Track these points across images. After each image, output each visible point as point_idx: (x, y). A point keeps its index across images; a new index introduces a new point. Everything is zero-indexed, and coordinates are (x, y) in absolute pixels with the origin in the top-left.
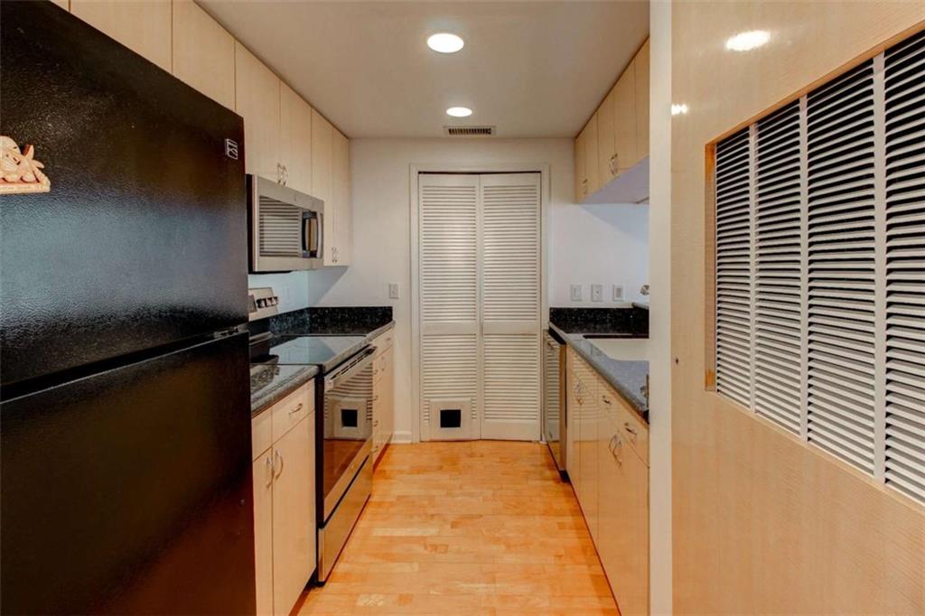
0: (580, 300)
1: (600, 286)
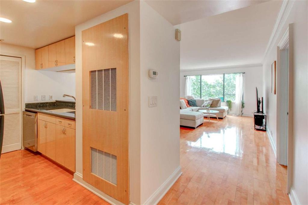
0: (38, 100)
1: (45, 96)
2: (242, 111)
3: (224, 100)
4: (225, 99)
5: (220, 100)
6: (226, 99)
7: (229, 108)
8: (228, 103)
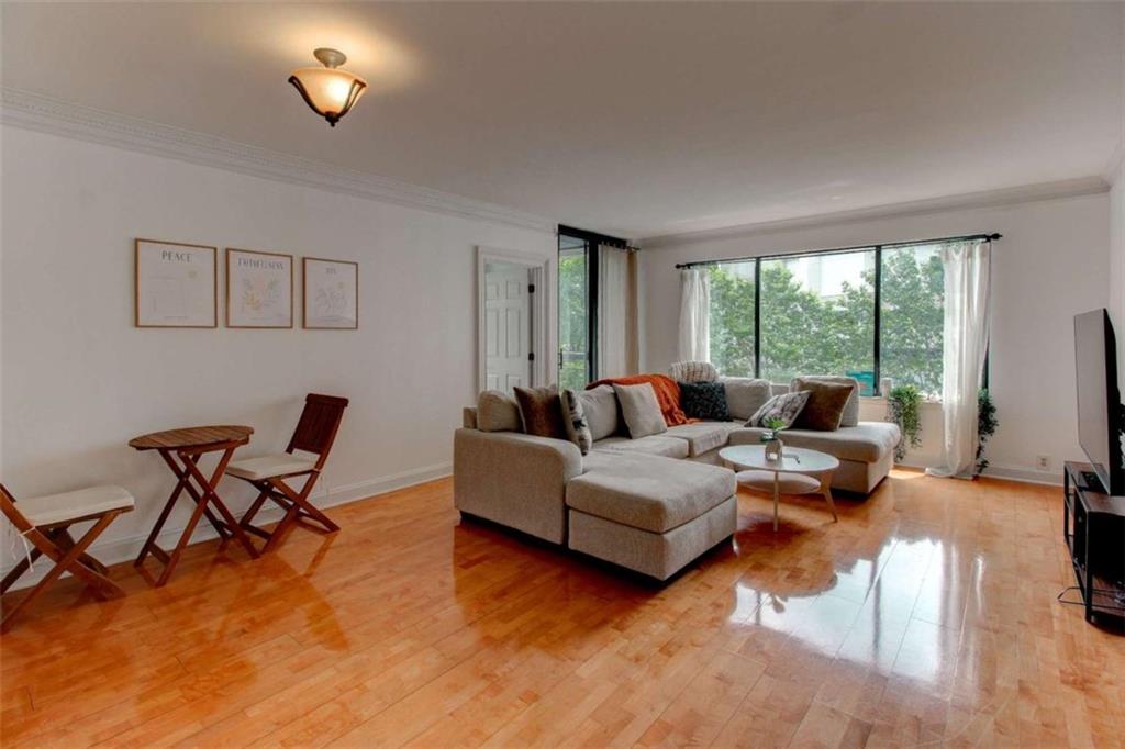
2: (980, 448)
3: (876, 386)
4: (882, 379)
5: (851, 388)
6: (887, 384)
7: (903, 433)
8: (897, 404)
